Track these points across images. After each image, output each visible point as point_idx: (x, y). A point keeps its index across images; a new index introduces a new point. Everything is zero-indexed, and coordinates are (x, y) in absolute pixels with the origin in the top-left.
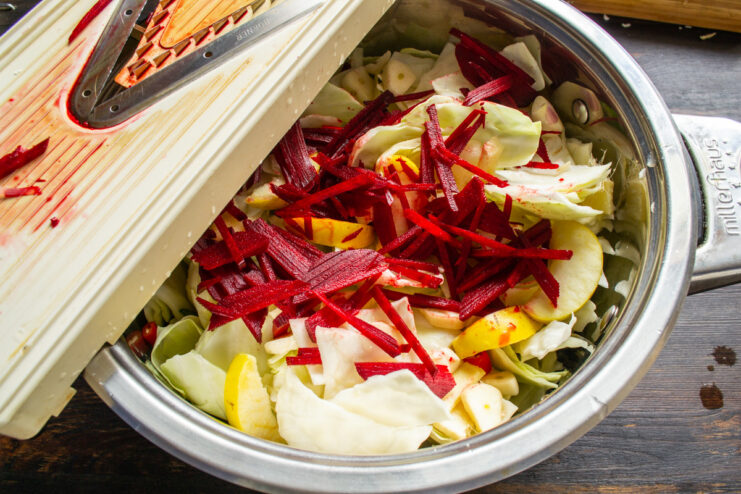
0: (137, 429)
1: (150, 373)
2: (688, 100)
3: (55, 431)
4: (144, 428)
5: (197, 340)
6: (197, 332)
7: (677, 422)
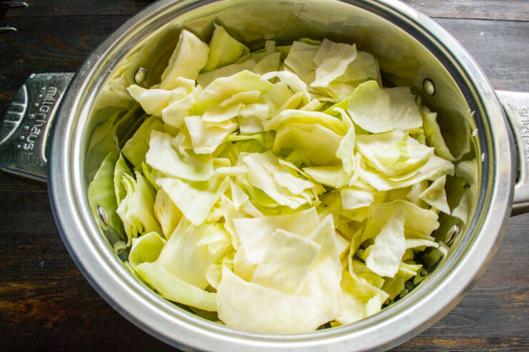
0: (115, 308)
1: (129, 271)
2: (494, 72)
3: (57, 299)
4: (120, 307)
5: (162, 247)
6: (161, 242)
7: (487, 295)
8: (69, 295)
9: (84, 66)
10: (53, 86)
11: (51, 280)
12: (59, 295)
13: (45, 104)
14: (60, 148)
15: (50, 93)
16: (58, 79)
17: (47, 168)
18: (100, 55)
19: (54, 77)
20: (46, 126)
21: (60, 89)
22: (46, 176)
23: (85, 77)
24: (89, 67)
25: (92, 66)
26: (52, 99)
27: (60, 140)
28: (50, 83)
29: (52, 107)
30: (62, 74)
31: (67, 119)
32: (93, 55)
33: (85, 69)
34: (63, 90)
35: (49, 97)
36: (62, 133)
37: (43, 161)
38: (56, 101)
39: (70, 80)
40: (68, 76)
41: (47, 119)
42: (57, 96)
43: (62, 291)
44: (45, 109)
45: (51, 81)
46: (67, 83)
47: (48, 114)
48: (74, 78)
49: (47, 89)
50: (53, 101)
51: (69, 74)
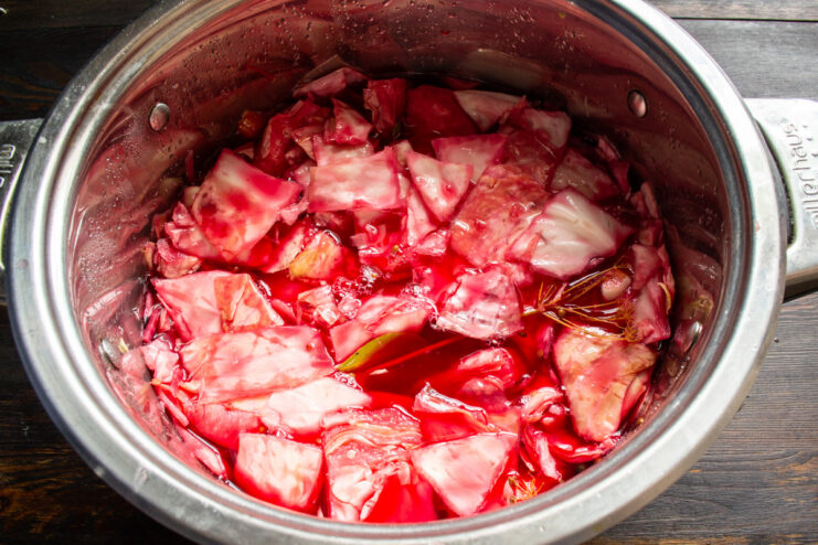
3: (50, 487)
7: (748, 465)
8: (69, 479)
9: (60, 104)
10: (8, 142)
11: (41, 455)
12: (54, 479)
15: (4, 155)
16: (17, 130)
18: (86, 86)
19: (9, 128)
21: (21, 146)
23: (61, 123)
24: (67, 106)
25: (73, 105)
26: (7, 164)
28: (4, 138)
29: (9, 177)
30: (24, 122)
32: (73, 86)
33: (60, 110)
34: (26, 148)
35: (3, 162)
38: (15, 167)
39: (37, 129)
40: (33, 125)
42: (16, 160)
43: (57, 474)
45: (4, 134)
46: (33, 137)
47: (4, 190)
48: (42, 128)
50: (9, 169)
51: (34, 121)
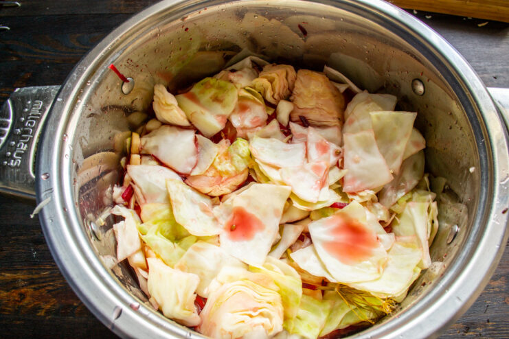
3: (48, 288)
8: (60, 284)
9: (71, 77)
10: (38, 99)
11: (44, 269)
12: (51, 284)
13: (31, 119)
14: (48, 163)
15: (36, 107)
16: (43, 92)
17: (36, 185)
18: (87, 67)
19: (39, 90)
20: (33, 141)
21: (46, 102)
22: (34, 193)
23: (71, 89)
24: (75, 79)
25: (78, 78)
26: (38, 112)
27: (49, 155)
28: (36, 96)
29: (38, 121)
30: (48, 87)
31: (54, 132)
32: (79, 67)
33: (71, 81)
34: (49, 103)
35: (35, 111)
36: (50, 148)
37: (31, 178)
38: (43, 114)
39: (56, 92)
40: (54, 89)
41: (33, 134)
42: (43, 110)
43: (53, 281)
44: (32, 123)
45: (36, 94)
46: (53, 96)
47: (35, 129)
48: (60, 91)
49: (33, 102)
50: (39, 115)
51: (54, 87)
